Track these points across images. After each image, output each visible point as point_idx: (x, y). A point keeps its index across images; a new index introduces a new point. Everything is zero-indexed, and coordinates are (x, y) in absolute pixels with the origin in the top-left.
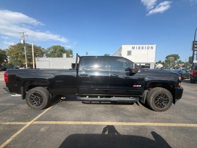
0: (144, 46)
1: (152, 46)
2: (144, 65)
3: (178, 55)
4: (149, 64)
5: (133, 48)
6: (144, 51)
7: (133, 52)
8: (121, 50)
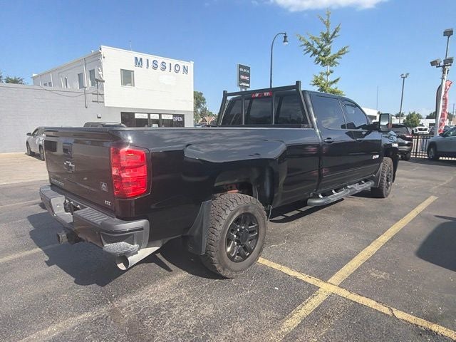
0: (168, 61)
1: (186, 64)
2: (171, 117)
3: (201, 94)
4: (183, 116)
5: (139, 62)
6: (167, 78)
7: (139, 73)
8: (100, 64)
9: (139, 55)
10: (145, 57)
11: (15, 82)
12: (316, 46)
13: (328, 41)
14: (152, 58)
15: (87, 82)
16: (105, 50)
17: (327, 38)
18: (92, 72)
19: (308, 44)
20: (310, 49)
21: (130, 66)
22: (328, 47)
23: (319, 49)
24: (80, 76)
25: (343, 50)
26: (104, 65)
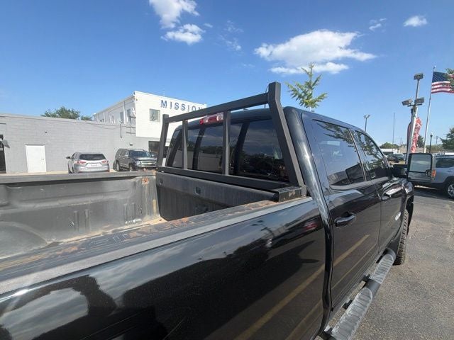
5: (164, 104)
8: (134, 105)
9: (164, 99)
10: (169, 100)
11: (87, 119)
12: (300, 92)
13: (310, 87)
14: (174, 101)
15: (126, 119)
16: (138, 95)
17: (310, 86)
18: (129, 111)
19: (295, 90)
20: (296, 94)
21: (157, 106)
22: (309, 92)
23: (303, 94)
24: (122, 114)
25: (323, 95)
26: (136, 105)
